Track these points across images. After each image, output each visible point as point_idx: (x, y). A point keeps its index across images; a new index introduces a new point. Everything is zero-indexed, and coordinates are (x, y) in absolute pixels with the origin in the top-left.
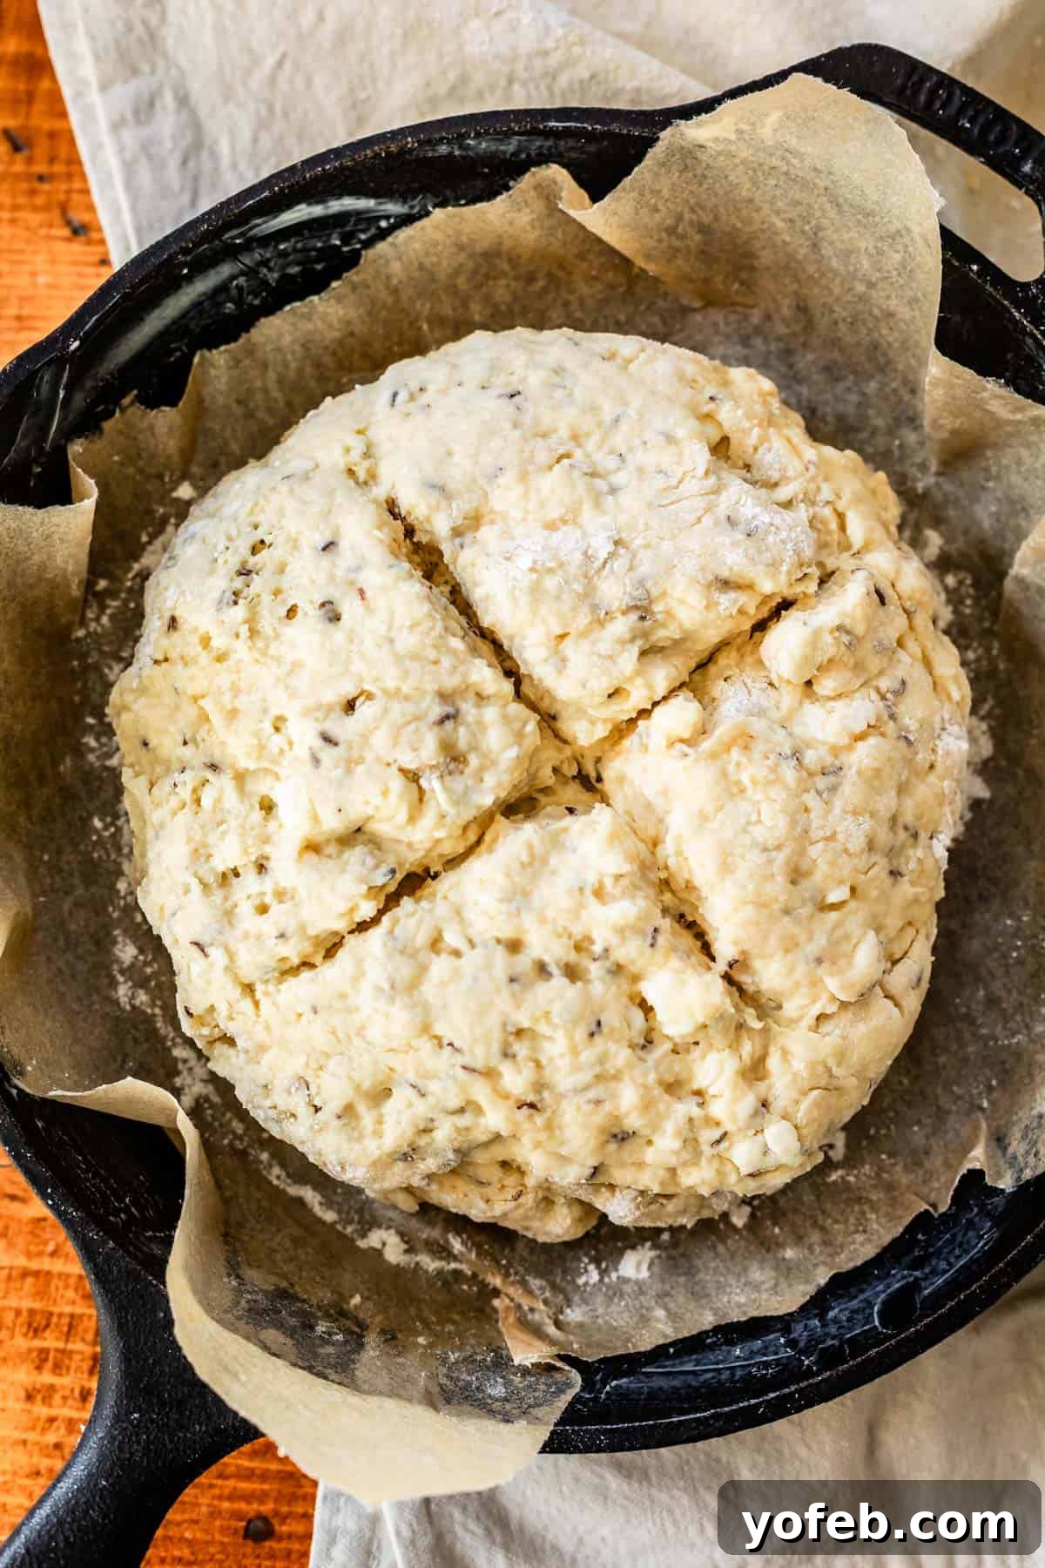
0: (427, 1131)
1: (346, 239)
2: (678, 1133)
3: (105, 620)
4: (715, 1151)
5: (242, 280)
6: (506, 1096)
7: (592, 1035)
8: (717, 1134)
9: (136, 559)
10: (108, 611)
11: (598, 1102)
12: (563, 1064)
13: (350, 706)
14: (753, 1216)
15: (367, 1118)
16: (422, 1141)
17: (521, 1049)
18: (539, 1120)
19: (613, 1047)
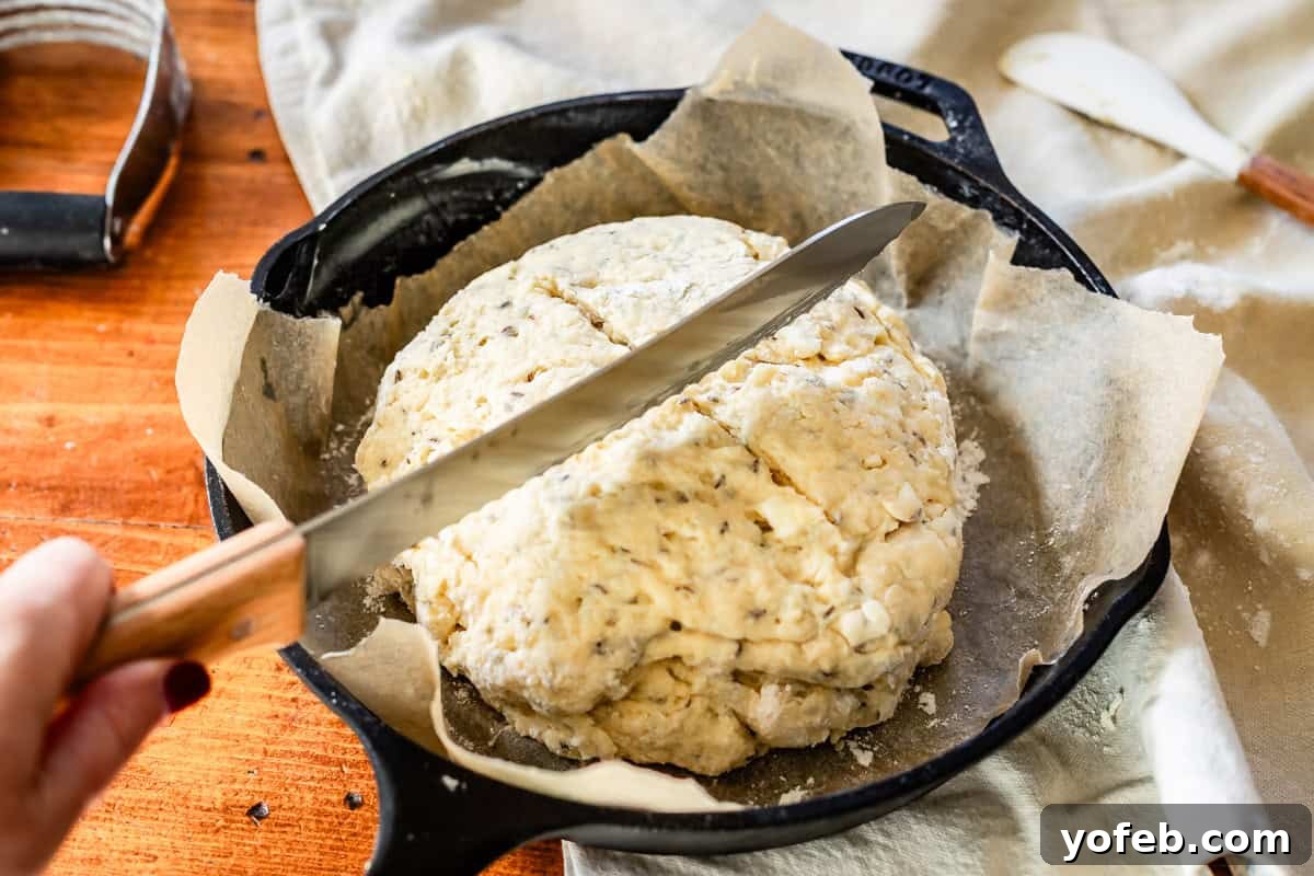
0: (611, 623)
1: (498, 194)
2: (797, 605)
3: (343, 450)
4: (827, 621)
5: (428, 217)
6: (666, 582)
7: (722, 532)
8: (827, 608)
9: (364, 413)
10: (346, 444)
11: (735, 580)
12: (705, 554)
13: (530, 378)
14: (875, 757)
15: (567, 622)
16: (609, 632)
17: (673, 546)
18: (694, 599)
19: (740, 541)
